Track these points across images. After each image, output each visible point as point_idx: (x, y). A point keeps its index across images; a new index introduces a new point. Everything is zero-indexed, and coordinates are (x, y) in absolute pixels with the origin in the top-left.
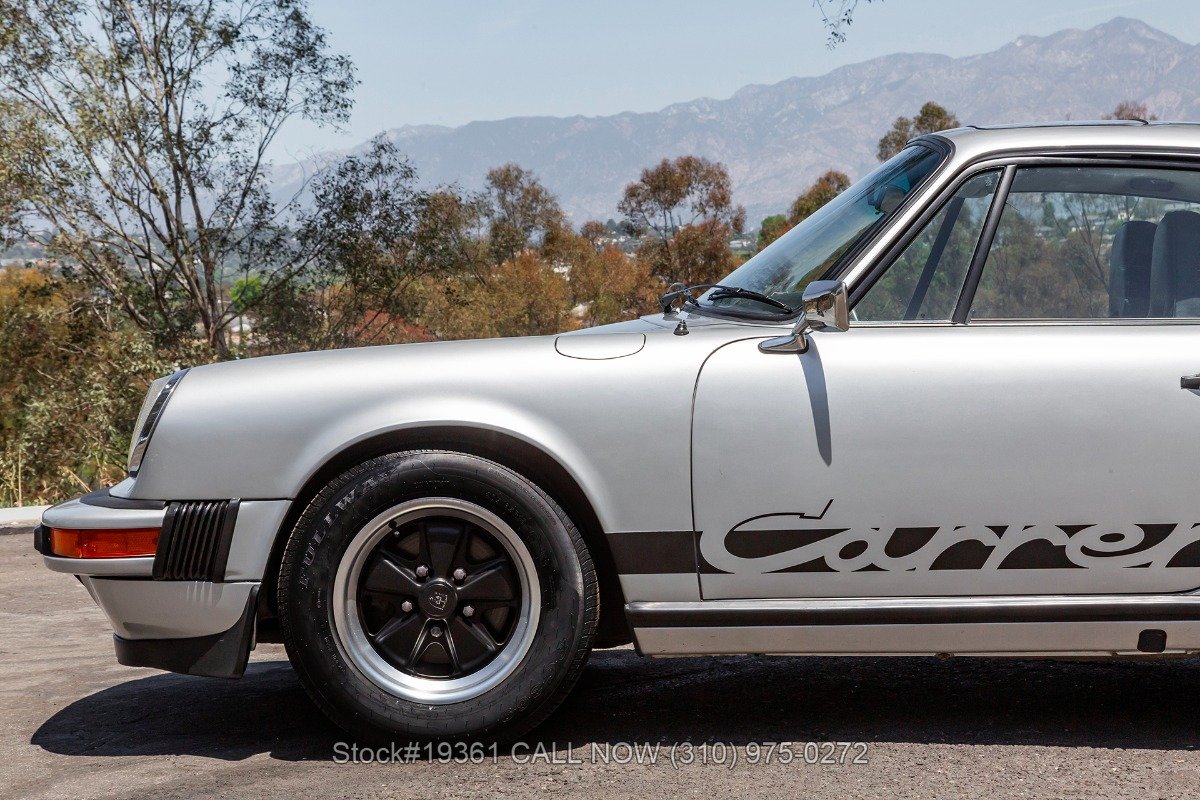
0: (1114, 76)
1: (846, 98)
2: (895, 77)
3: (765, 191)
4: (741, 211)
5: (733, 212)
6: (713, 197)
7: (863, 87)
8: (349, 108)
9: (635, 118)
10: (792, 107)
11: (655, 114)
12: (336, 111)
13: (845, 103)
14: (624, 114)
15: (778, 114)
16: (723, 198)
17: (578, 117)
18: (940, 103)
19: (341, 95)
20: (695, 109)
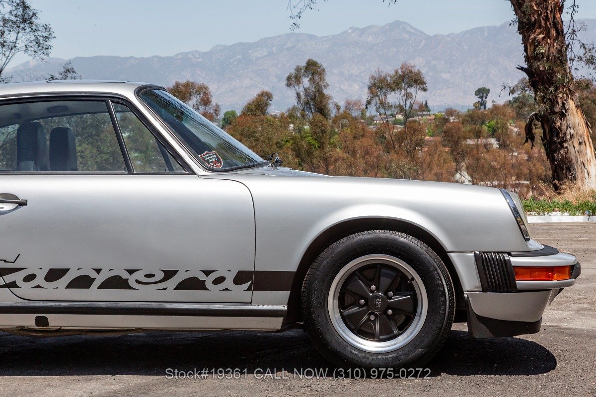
0: (394, 49)
1: (266, 54)
2: (290, 45)
3: (225, 98)
4: (217, 106)
5: (214, 107)
6: (202, 100)
7: (274, 49)
8: (49, 50)
9: (160, 59)
10: (239, 57)
11: (171, 58)
12: (42, 51)
13: (265, 56)
14: (155, 57)
15: (232, 60)
16: (208, 99)
17: (132, 57)
18: (315, 59)
19: (45, 43)
20: (190, 56)
